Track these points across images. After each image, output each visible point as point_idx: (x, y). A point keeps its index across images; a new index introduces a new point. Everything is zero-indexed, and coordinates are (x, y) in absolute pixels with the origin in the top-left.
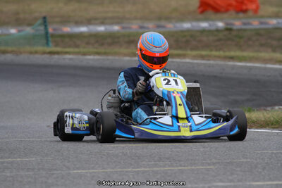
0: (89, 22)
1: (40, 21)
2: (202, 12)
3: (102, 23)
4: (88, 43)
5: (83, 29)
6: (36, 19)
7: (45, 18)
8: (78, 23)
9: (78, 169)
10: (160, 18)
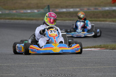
0: (66, 7)
1: (47, 7)
2: (113, 3)
3: (72, 8)
4: (66, 16)
5: (64, 10)
6: (45, 6)
7: (48, 6)
8: (62, 8)
9: (62, 67)
10: (96, 6)
